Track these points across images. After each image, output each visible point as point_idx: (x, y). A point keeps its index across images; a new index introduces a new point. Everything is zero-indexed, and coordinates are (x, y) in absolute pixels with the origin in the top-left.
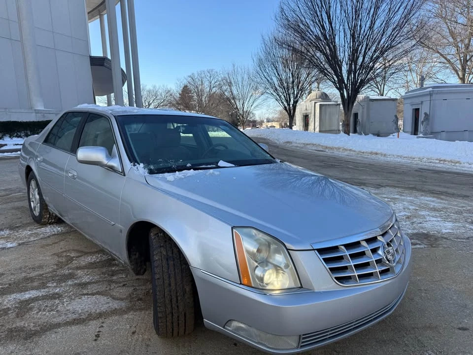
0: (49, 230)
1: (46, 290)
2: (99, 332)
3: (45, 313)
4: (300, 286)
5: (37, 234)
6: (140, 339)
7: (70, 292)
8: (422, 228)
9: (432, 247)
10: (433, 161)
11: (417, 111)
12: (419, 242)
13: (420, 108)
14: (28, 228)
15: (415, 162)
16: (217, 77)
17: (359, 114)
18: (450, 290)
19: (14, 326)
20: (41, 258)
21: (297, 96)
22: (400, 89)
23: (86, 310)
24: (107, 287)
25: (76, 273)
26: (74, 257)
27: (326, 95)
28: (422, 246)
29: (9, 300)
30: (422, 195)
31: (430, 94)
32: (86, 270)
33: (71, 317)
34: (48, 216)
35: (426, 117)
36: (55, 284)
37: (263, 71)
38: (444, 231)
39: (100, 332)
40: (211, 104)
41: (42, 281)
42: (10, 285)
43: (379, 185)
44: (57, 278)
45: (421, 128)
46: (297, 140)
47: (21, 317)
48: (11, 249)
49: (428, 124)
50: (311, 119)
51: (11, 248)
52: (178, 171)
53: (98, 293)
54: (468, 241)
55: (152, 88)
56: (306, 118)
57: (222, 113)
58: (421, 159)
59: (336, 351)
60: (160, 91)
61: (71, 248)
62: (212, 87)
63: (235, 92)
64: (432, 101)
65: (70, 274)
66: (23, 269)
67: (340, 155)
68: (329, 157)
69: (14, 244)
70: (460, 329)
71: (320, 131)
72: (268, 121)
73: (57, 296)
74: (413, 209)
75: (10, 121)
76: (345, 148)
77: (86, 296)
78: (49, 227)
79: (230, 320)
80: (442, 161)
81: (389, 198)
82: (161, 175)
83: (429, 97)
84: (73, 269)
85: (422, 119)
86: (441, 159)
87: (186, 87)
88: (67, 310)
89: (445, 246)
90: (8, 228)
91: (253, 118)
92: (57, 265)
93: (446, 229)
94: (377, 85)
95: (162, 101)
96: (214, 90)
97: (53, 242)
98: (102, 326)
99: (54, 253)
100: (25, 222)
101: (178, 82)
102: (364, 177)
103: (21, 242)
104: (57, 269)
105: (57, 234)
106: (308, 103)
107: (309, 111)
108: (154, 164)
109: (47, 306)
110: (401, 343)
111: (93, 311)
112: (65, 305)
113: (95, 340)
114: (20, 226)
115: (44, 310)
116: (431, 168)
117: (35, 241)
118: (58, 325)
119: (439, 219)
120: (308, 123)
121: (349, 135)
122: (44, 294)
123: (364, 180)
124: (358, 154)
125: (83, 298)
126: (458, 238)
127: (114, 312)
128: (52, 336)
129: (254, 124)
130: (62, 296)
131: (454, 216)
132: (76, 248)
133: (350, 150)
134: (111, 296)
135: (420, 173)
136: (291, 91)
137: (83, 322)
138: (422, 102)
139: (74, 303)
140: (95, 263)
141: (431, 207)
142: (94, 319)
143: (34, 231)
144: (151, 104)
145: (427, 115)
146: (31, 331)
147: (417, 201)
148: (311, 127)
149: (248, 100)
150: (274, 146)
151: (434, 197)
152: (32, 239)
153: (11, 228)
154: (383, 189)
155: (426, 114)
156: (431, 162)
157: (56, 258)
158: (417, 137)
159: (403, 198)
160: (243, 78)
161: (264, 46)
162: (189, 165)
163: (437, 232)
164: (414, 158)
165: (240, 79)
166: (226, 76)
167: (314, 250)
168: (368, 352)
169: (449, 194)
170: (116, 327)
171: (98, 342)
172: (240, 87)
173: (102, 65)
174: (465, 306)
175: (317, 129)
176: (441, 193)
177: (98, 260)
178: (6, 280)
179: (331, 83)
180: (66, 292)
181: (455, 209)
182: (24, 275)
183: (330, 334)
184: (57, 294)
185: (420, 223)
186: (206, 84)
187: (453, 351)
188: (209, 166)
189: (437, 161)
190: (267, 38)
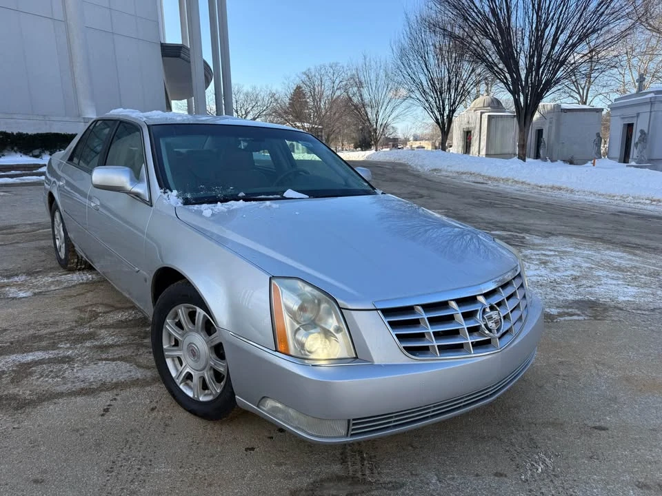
0: (76, 277)
1: (56, 352)
2: (109, 405)
3: (47, 379)
4: (355, 356)
5: (60, 282)
6: (159, 417)
7: (85, 355)
8: (591, 293)
9: (596, 319)
10: (641, 201)
11: (629, 127)
12: (579, 312)
13: (635, 122)
14: (51, 274)
15: (615, 203)
16: (343, 74)
17: (544, 131)
18: (600, 378)
19: (6, 393)
20: (58, 312)
21: (454, 103)
22: (611, 94)
23: (100, 379)
24: (133, 352)
25: (98, 333)
26: (101, 313)
27: (498, 102)
28: (581, 318)
29: (7, 362)
30: (608, 249)
31: (652, 102)
32: (112, 330)
33: (79, 385)
34: (76, 260)
35: (643, 136)
36: (68, 345)
37: (406, 66)
38: (621, 299)
39: (111, 405)
40: (332, 113)
41: (52, 341)
42: (12, 343)
43: (550, 233)
44: (73, 338)
45: (634, 152)
46: (448, 166)
47: (17, 382)
48: (23, 299)
49: (644, 148)
50: (475, 137)
51: (24, 297)
52: (222, 202)
53: (121, 359)
54: (652, 313)
55: (250, 90)
56: (468, 135)
57: (349, 126)
58: (623, 198)
59: (412, 446)
60: (262, 94)
61: (100, 301)
62: (335, 88)
63: (366, 97)
64: (653, 113)
65: (90, 334)
66: (32, 325)
67: (508, 190)
68: (488, 192)
69: (28, 294)
70: (595, 428)
71: (487, 155)
72: (416, 139)
73: (68, 360)
74: (587, 268)
75: (50, 133)
76: (516, 179)
77: (104, 362)
78: (78, 273)
79: (264, 397)
80: (654, 201)
81: (558, 251)
82: (196, 207)
83: (650, 105)
84: (96, 327)
85: (637, 140)
86: (654, 198)
87: (299, 88)
88: (76, 377)
89: (616, 319)
90: (24, 273)
91: (393, 135)
92: (76, 321)
93: (624, 297)
94: (577, 88)
95: (265, 108)
96: (338, 93)
97: (78, 293)
98: (115, 399)
99: (76, 306)
100: (49, 266)
101: (285, 81)
102: (532, 221)
103: (37, 290)
104: (76, 327)
105: (86, 283)
106: (472, 114)
107: (473, 126)
108: (191, 191)
109: (51, 371)
110: (506, 441)
111: (109, 380)
112: (75, 370)
113: (103, 415)
114: (40, 271)
115: (47, 376)
116: (637, 211)
117: (55, 290)
118: (61, 395)
119: (620, 283)
120: (470, 143)
121: (524, 160)
122: (51, 356)
123: (530, 225)
124: (533, 188)
125: (100, 364)
126: (638, 309)
127: (135, 383)
128: (50, 408)
129: (395, 143)
130: (73, 359)
131: (644, 279)
132: (106, 301)
133: (522, 183)
134: (136, 363)
135: (617, 218)
136: (446, 95)
137: (93, 392)
138: (638, 115)
139: (86, 369)
140: (126, 321)
141: (615, 265)
142: (107, 390)
143: (58, 278)
144: (249, 112)
145: (645, 134)
146: (25, 399)
147: (597, 257)
148: (474, 149)
149: (383, 108)
150: (414, 175)
151: (624, 252)
152: (53, 288)
153: (30, 273)
154: (553, 239)
155: (642, 132)
156: (638, 203)
157: (78, 313)
158: (627, 166)
159: (577, 251)
160: (377, 76)
161: (408, 29)
162: (242, 194)
163: (610, 299)
164: (614, 196)
165: (373, 77)
166: (354, 72)
167: (377, 310)
168: (456, 449)
169: (650, 248)
170: (132, 401)
171: (105, 418)
172: (374, 88)
173: (179, 56)
174: (615, 400)
175: (483, 152)
176: (638, 247)
177: (130, 318)
178: (7, 337)
179: (502, 85)
180: (80, 355)
181: (649, 269)
182: (31, 332)
183: (395, 421)
184: (68, 357)
185: (591, 287)
186: (328, 83)
187: (575, 455)
188: (271, 197)
189: (648, 202)
190: (413, 18)
